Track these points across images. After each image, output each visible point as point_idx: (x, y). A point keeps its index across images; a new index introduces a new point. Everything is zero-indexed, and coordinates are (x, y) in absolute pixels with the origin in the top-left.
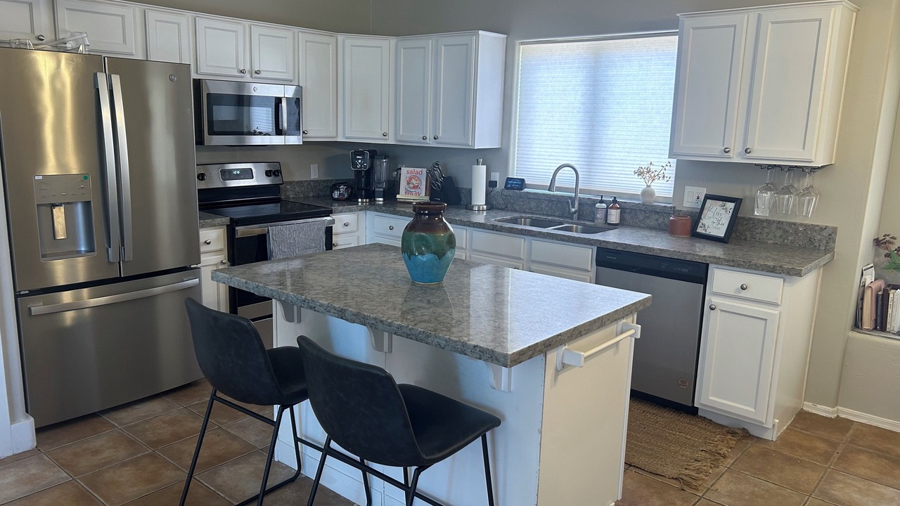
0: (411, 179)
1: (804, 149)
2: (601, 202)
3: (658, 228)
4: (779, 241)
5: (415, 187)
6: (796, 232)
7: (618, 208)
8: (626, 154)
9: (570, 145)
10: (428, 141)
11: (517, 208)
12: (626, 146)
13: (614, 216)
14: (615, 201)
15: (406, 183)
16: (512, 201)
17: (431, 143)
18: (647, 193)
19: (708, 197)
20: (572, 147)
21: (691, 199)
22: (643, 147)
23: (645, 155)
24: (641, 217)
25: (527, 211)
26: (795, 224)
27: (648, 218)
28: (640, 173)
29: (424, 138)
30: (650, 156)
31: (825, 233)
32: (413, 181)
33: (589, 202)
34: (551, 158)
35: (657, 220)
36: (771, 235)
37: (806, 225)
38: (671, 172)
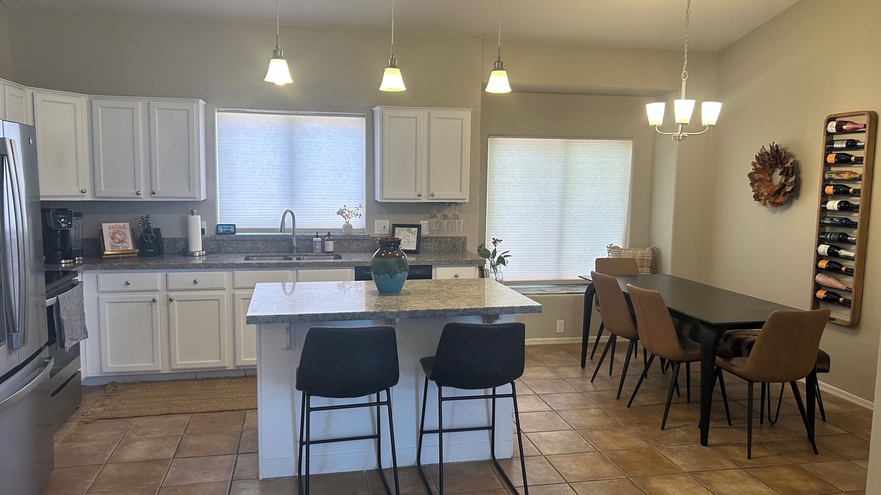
0: (114, 234)
1: (461, 192)
2: (317, 236)
3: (359, 251)
4: (437, 249)
5: (120, 242)
6: (446, 242)
7: (332, 240)
8: (323, 200)
9: (274, 195)
10: (143, 197)
11: (232, 250)
12: (322, 194)
13: (330, 246)
14: (329, 235)
15: (110, 239)
16: (225, 245)
17: (145, 197)
18: (348, 226)
19: (395, 226)
20: (275, 196)
21: (381, 228)
22: (336, 194)
23: (338, 200)
24: (346, 245)
25: (242, 251)
26: (445, 237)
27: (351, 244)
28: (341, 213)
29: (138, 194)
30: (342, 200)
31: (461, 241)
32: (119, 236)
33: (304, 238)
34: (256, 205)
35: (358, 245)
36: (432, 246)
37: (451, 237)
38: (363, 211)
